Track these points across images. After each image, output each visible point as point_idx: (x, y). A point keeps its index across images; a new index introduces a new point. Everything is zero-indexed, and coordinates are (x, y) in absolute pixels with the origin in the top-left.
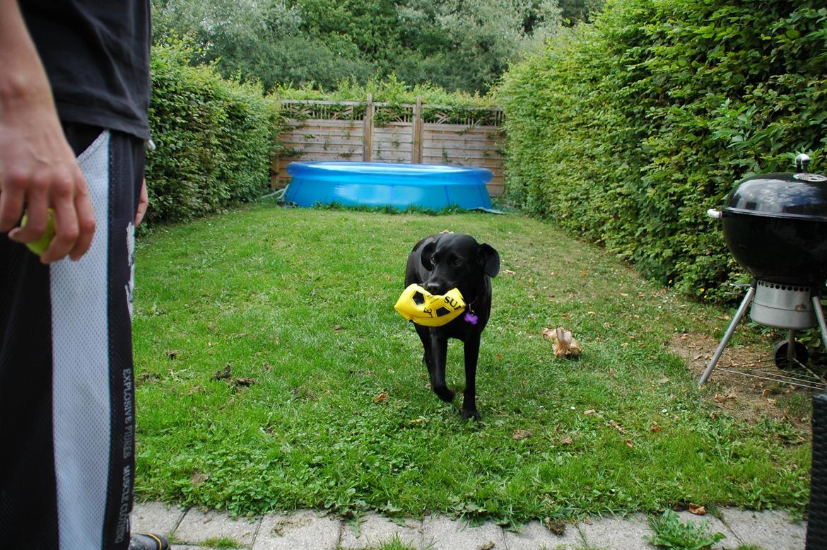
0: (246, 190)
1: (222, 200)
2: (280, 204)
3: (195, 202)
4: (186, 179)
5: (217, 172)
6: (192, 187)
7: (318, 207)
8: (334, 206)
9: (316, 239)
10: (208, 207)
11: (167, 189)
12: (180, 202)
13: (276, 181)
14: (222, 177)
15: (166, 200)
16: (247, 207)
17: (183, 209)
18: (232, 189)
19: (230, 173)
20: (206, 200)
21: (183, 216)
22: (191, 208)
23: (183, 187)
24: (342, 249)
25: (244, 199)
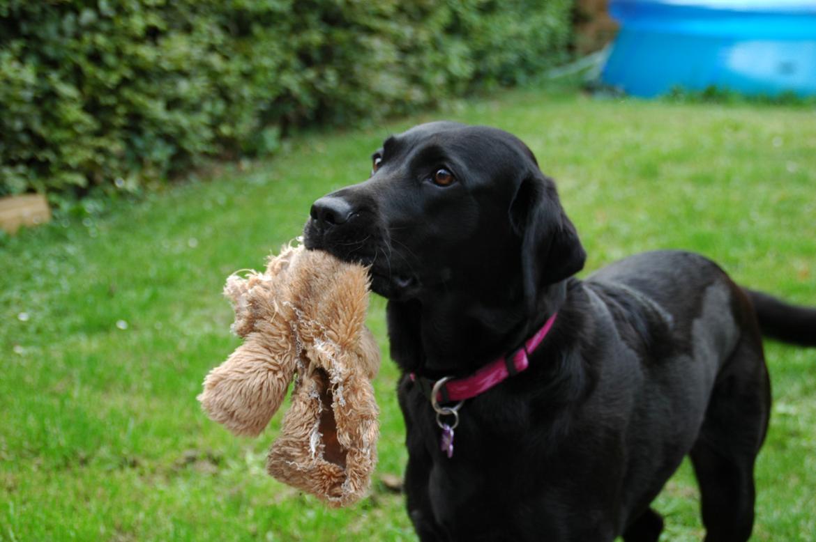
0: (511, 57)
1: (452, 81)
2: (589, 89)
3: (389, 84)
4: (370, 31)
5: (443, 16)
6: (382, 50)
7: (674, 96)
8: (713, 94)
9: (650, 172)
10: (417, 95)
11: (327, 55)
12: (355, 85)
13: (585, 38)
14: (456, 28)
15: (321, 77)
16: (513, 96)
17: (362, 99)
18: (478, 56)
19: (474, 19)
20: (415, 80)
21: (362, 114)
22: (380, 98)
23: (362, 49)
24: (703, 198)
25: (507, 79)
